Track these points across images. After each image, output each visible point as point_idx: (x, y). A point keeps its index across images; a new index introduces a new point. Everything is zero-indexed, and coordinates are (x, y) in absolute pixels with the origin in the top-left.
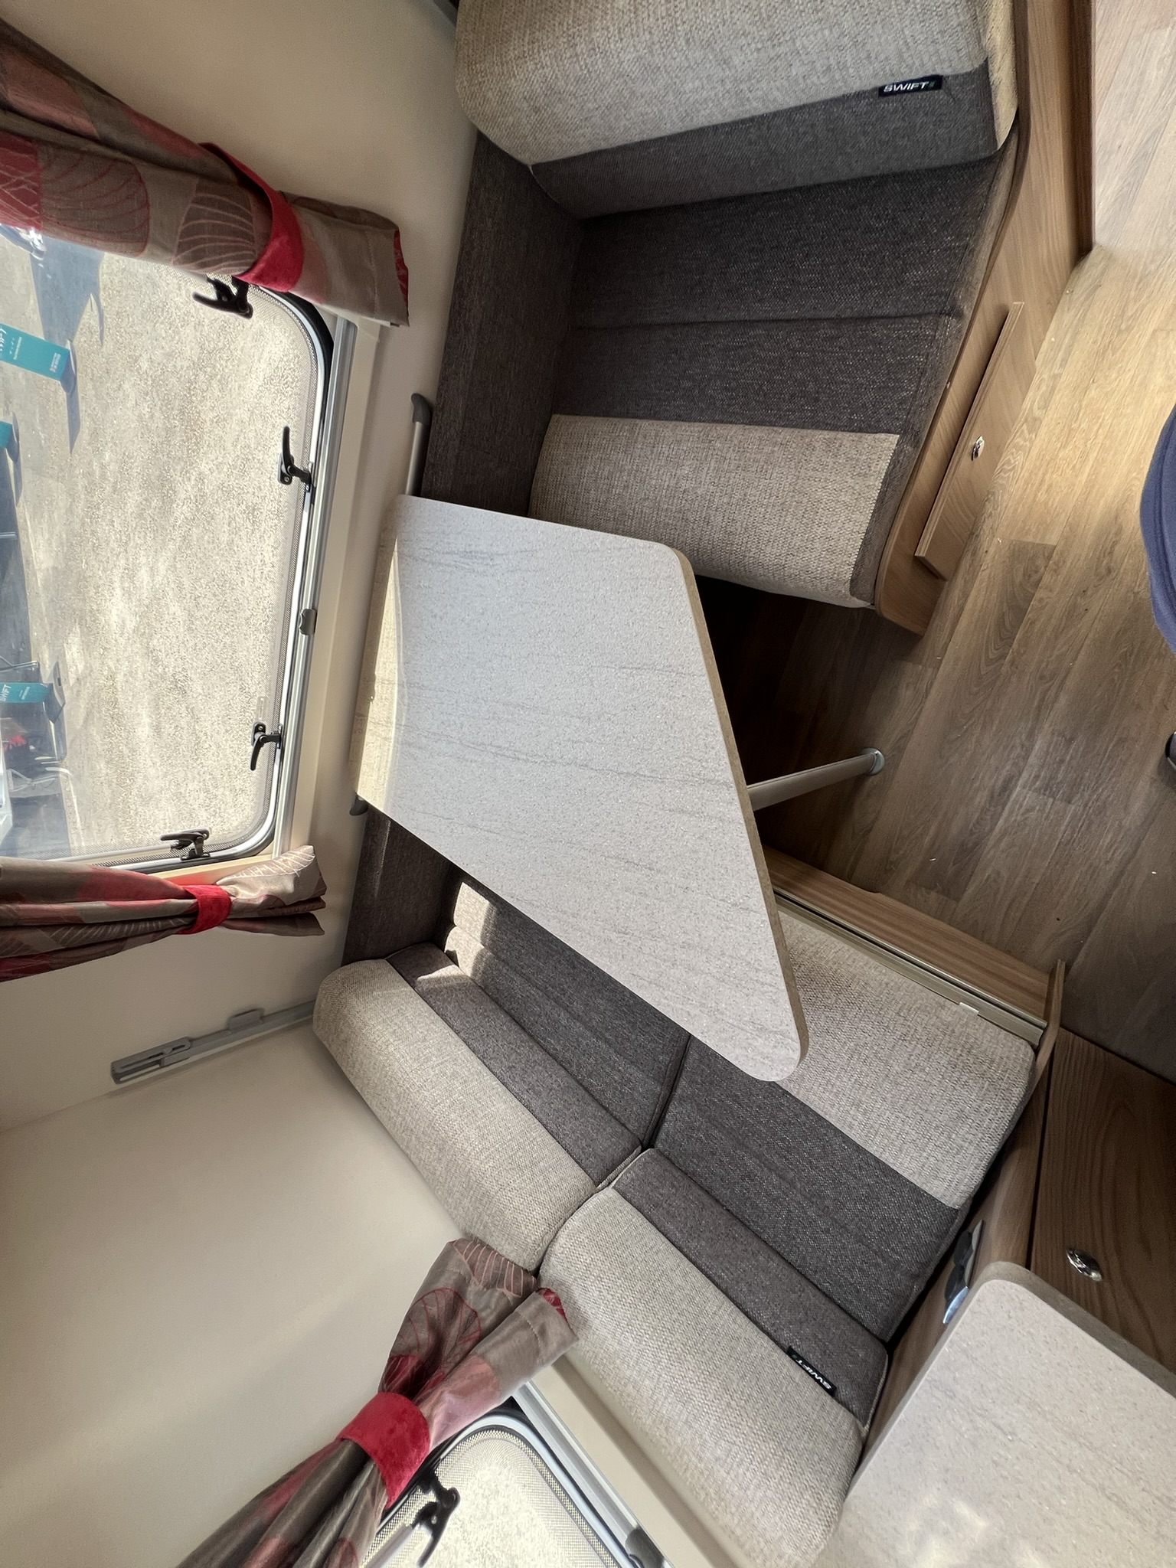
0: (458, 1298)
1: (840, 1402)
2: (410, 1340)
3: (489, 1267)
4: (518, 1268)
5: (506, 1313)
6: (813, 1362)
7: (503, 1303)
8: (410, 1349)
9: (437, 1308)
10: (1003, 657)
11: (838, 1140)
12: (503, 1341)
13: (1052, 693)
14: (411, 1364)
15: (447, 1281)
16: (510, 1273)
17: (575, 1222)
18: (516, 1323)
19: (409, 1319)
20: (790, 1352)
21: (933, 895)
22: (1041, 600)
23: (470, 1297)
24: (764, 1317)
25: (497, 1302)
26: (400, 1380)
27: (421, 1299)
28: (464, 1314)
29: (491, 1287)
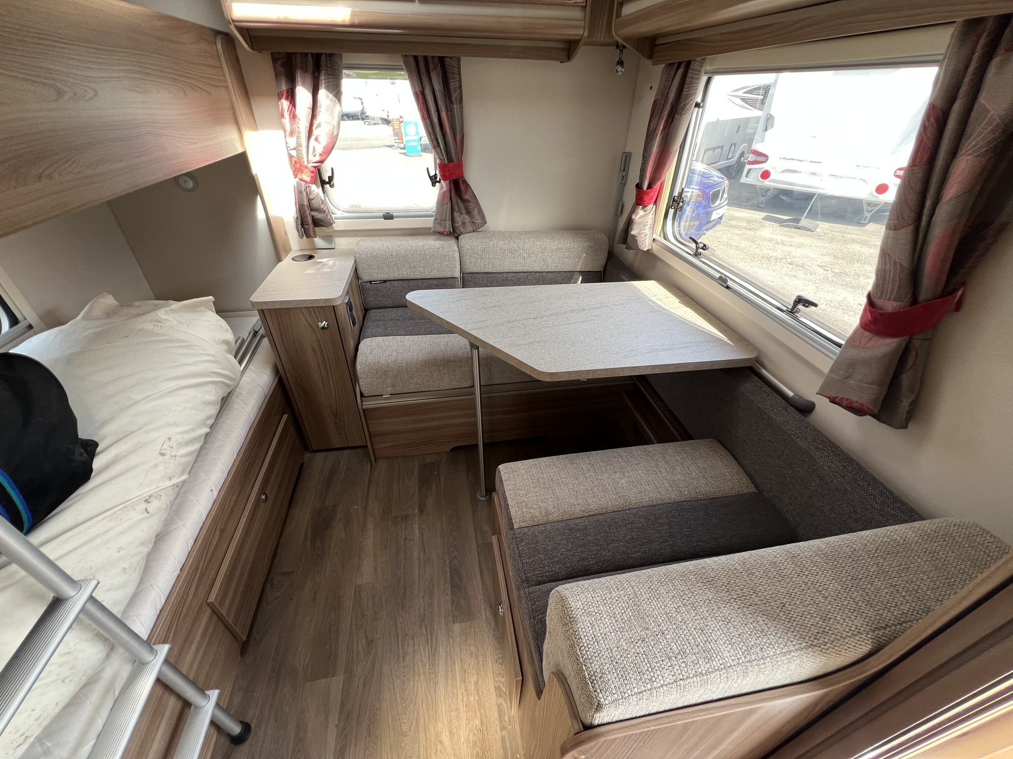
0: (469, 213)
1: (368, 282)
2: (469, 193)
3: (469, 227)
4: (462, 234)
5: (453, 220)
6: (380, 285)
7: (457, 222)
8: (466, 191)
9: (471, 205)
10: (450, 562)
11: (403, 333)
12: (446, 211)
13: (422, 556)
14: (462, 188)
15: (476, 212)
16: (462, 230)
17: (457, 255)
18: (447, 218)
19: (475, 196)
20: (385, 281)
21: (429, 462)
22: (447, 594)
23: (466, 217)
24: (396, 283)
25: (458, 221)
26: (461, 181)
27: (477, 203)
28: (464, 211)
29: (464, 223)
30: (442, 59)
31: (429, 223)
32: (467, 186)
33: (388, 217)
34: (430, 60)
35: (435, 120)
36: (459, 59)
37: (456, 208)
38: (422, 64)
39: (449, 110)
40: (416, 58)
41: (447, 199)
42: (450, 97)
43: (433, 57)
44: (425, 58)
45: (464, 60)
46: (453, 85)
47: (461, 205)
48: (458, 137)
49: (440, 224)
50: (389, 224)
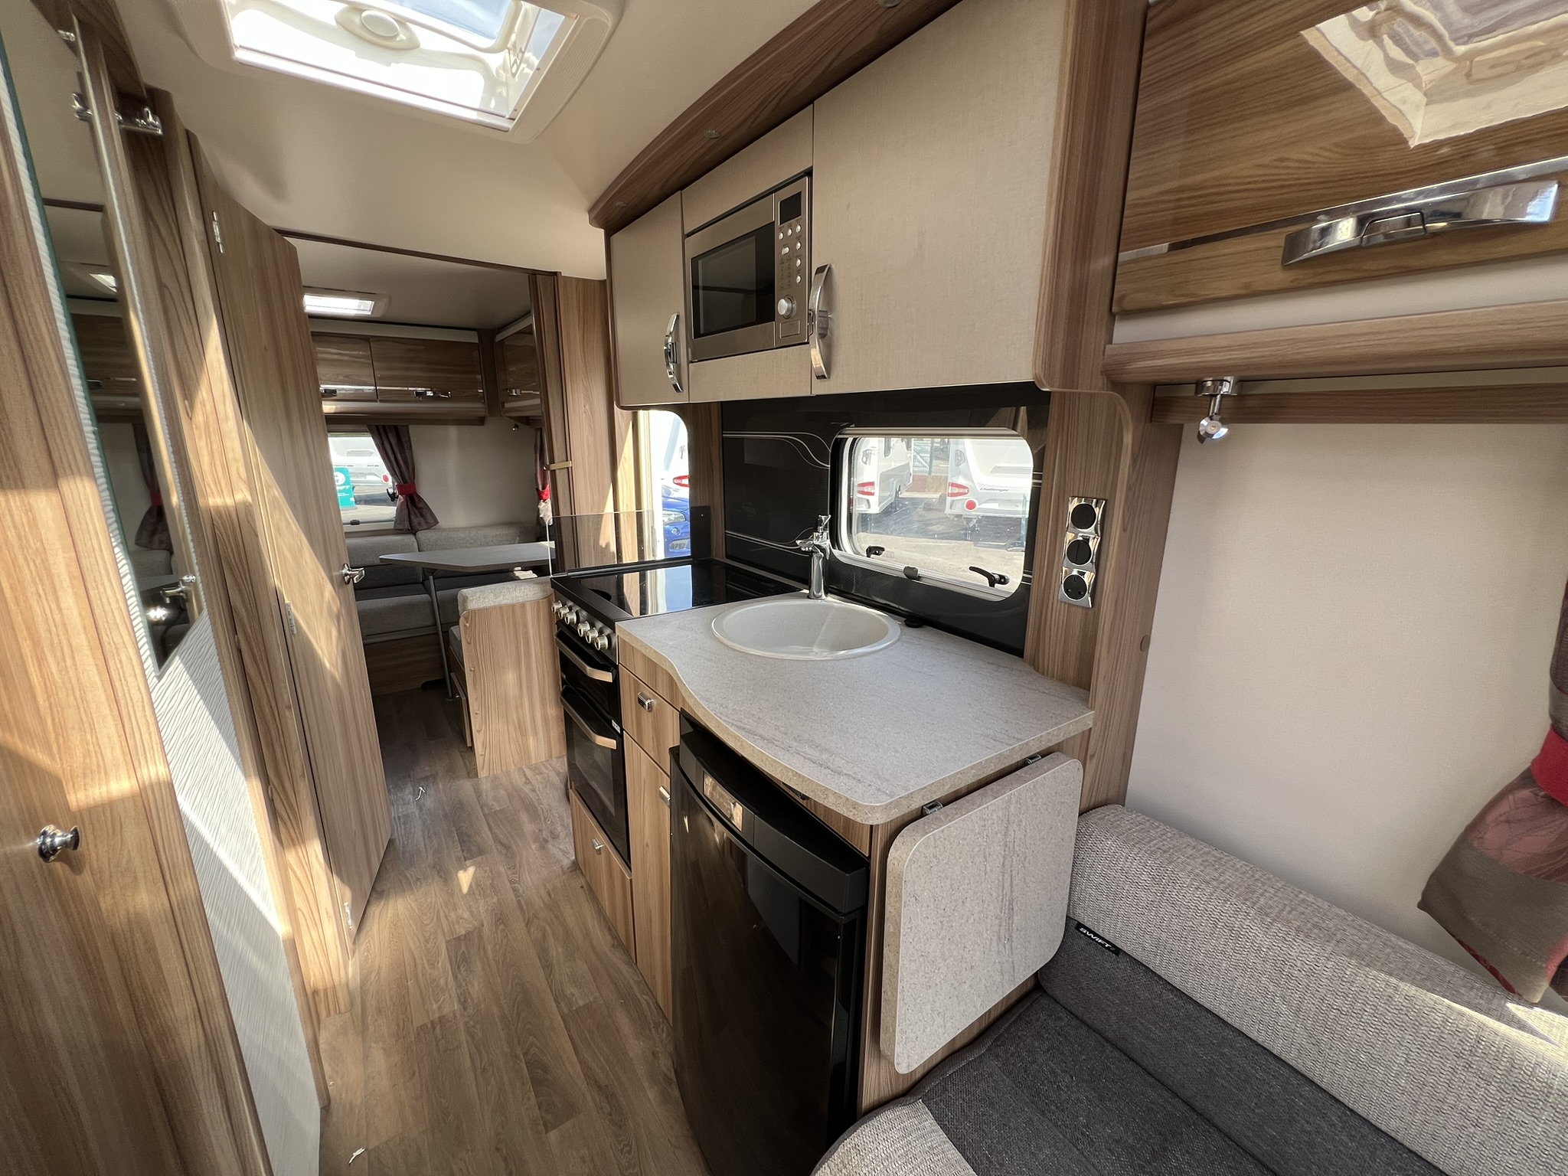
0: (422, 516)
2: (422, 503)
3: (425, 526)
4: (419, 530)
5: (410, 521)
7: (414, 523)
8: (420, 502)
9: (424, 511)
12: (404, 518)
14: (416, 499)
15: (429, 515)
16: (419, 528)
17: (416, 545)
18: (406, 523)
23: (422, 519)
26: (415, 497)
27: (429, 510)
28: (418, 515)
29: (419, 524)
30: (396, 427)
31: (391, 525)
32: (421, 499)
33: (355, 523)
34: (387, 428)
35: (393, 459)
36: (407, 427)
37: (412, 512)
38: (381, 430)
39: (403, 453)
40: (377, 427)
41: (405, 506)
42: (403, 447)
43: (389, 426)
44: (384, 427)
45: (410, 427)
46: (404, 440)
47: (416, 511)
48: (410, 468)
49: (400, 524)
50: (355, 528)
